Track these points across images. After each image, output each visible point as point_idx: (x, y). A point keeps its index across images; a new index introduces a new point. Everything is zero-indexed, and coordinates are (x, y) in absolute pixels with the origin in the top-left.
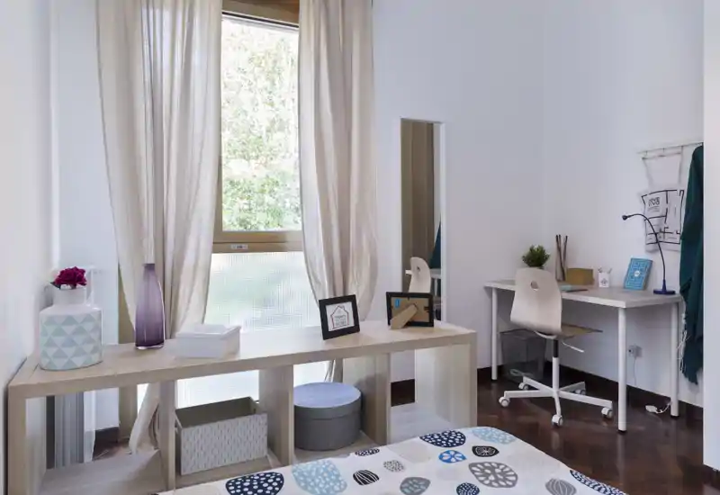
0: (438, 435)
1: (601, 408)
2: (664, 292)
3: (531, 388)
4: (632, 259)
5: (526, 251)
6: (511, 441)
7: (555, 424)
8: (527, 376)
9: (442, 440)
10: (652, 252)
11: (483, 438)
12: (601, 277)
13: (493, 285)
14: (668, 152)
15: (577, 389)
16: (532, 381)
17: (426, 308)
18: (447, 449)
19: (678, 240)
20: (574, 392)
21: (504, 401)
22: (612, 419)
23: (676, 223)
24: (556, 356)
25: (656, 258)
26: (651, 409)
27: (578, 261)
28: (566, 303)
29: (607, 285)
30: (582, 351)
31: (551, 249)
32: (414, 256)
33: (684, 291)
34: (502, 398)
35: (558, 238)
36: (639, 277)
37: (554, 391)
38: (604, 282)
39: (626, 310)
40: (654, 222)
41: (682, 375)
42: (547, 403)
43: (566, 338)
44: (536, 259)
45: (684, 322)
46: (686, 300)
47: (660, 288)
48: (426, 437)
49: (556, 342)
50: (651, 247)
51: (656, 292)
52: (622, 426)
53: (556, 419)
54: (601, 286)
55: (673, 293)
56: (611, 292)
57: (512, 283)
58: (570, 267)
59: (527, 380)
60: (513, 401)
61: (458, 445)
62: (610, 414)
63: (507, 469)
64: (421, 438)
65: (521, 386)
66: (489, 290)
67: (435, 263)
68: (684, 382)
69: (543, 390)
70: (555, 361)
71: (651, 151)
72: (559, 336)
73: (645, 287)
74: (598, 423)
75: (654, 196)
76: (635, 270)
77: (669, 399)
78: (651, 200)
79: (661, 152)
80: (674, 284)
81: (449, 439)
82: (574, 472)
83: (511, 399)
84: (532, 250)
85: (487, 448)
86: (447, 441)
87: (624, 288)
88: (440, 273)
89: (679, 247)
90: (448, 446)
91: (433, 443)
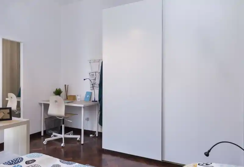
0: (12, 161)
1: (77, 138)
2: (95, 101)
3: (55, 136)
4: (87, 92)
5: (55, 90)
6: (41, 156)
7: (62, 146)
8: (54, 132)
9: (13, 162)
10: (92, 90)
11: (31, 157)
12: (78, 97)
13: (42, 102)
14: (96, 61)
15: (70, 133)
16: (56, 134)
17: (8, 113)
18: (14, 165)
19: (98, 86)
20: (70, 135)
21: (45, 143)
22: (80, 141)
23: (98, 81)
24: (63, 124)
25: (93, 91)
26: (91, 135)
27: (71, 93)
28: (66, 107)
29: (80, 100)
30: (71, 121)
31: (63, 89)
32: (10, 93)
33: (99, 101)
34: (44, 142)
35: (65, 85)
36: (88, 97)
37: (63, 136)
38: (79, 99)
39: (84, 107)
40: (92, 81)
41: (99, 124)
42: (60, 140)
43: (66, 118)
44: (58, 93)
45: (99, 109)
46: (100, 103)
47: (94, 100)
48: (6, 163)
49: (63, 119)
50: (91, 88)
51: (93, 101)
52: (82, 143)
53: (62, 145)
54: (78, 100)
55: (97, 101)
56: (80, 102)
57: (49, 101)
58: (69, 95)
59: (54, 134)
60: (48, 142)
61: (19, 162)
62: (80, 139)
63: (38, 166)
64: (3, 164)
65: (52, 136)
66: (41, 104)
67: (19, 95)
68: (100, 126)
69: (59, 136)
70: (63, 126)
71: (96, 60)
72: (64, 118)
73: (90, 100)
74: (76, 143)
75: (93, 73)
76: (87, 95)
77: (95, 132)
78: (92, 75)
79: (94, 61)
80: (97, 99)
81: (16, 161)
82: (61, 160)
83: (48, 141)
84: (56, 89)
85: (31, 161)
86: (15, 162)
87: (85, 101)
88: (20, 99)
89: (98, 88)
90: (15, 164)
91: (8, 164)
